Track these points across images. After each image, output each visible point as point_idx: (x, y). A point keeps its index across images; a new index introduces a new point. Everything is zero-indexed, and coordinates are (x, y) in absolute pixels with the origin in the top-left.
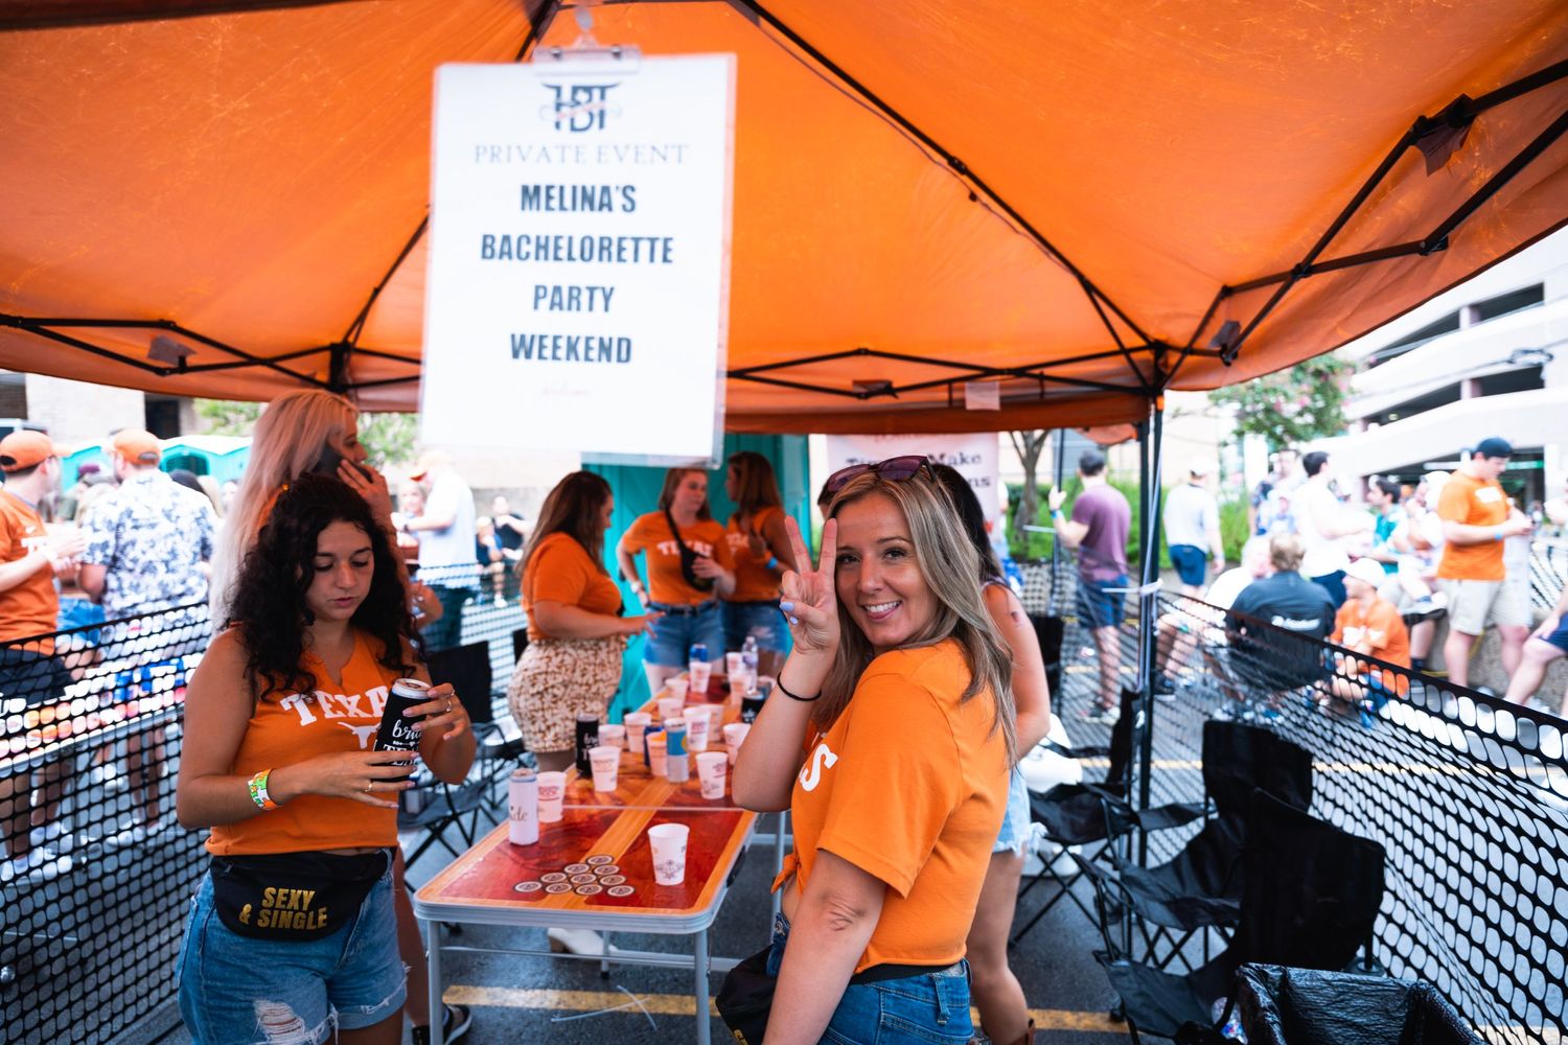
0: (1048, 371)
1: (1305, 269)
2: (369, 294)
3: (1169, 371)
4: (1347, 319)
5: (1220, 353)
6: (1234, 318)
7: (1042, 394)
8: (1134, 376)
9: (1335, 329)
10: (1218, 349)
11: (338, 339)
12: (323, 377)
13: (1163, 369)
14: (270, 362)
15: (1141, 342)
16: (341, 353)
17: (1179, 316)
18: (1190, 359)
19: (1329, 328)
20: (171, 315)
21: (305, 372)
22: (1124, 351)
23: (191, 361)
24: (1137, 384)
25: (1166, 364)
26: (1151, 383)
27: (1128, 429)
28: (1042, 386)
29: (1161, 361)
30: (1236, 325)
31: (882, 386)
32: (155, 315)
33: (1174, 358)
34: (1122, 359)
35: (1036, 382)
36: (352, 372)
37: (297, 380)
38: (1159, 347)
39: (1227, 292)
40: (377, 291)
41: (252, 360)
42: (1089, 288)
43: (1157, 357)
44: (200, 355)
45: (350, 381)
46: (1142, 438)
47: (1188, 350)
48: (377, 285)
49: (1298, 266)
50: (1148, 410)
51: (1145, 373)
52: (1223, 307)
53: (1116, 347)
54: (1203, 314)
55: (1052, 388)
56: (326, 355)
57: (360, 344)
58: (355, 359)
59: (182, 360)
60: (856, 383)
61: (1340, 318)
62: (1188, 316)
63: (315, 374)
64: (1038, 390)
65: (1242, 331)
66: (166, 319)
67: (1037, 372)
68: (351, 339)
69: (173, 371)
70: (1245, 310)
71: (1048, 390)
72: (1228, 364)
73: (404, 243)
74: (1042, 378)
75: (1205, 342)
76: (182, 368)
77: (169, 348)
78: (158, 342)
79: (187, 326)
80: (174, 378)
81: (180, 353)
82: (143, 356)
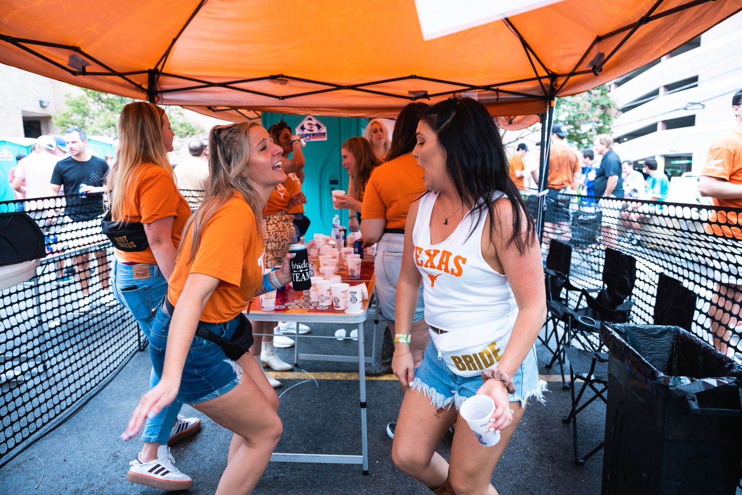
0: (501, 88)
1: (645, 20)
2: (170, 42)
3: (558, 88)
4: (667, 42)
5: (593, 71)
6: (601, 52)
7: (497, 99)
8: (542, 90)
9: (659, 49)
10: (591, 68)
11: (152, 68)
12: (145, 86)
13: (555, 87)
14: (122, 75)
15: (545, 74)
16: (154, 74)
17: (570, 55)
18: (572, 79)
19: (657, 49)
20: (78, 44)
21: (138, 83)
22: (539, 78)
23: (88, 69)
24: (543, 94)
25: (556, 85)
26: (548, 94)
27: (536, 117)
28: (497, 95)
29: (554, 83)
30: (601, 55)
31: (423, 94)
32: (71, 43)
33: (560, 81)
34: (537, 82)
35: (495, 92)
36: (159, 85)
37: (134, 86)
38: (553, 76)
39: (599, 39)
40: (175, 40)
41: (113, 73)
42: (525, 44)
43: (552, 81)
44: (92, 68)
45: (159, 90)
46: (543, 121)
47: (573, 73)
48: (175, 37)
49: (643, 18)
50: (546, 108)
51: (546, 89)
52: (596, 47)
53: (535, 76)
54: (583, 53)
55: (502, 96)
56: (146, 75)
57: (164, 71)
58: (161, 78)
59: (84, 68)
60: (410, 92)
61: (663, 43)
62: (575, 55)
63: (142, 84)
64: (496, 97)
65: (605, 58)
66: (75, 45)
67: (496, 88)
68: (159, 68)
69: (80, 74)
70: (607, 47)
71: (500, 97)
72: (596, 75)
73: (191, 13)
74: (498, 91)
75: (584, 67)
76: (84, 73)
77: (77, 61)
78: (72, 58)
79: (85, 51)
80: (81, 78)
81: (83, 65)
82: (65, 63)
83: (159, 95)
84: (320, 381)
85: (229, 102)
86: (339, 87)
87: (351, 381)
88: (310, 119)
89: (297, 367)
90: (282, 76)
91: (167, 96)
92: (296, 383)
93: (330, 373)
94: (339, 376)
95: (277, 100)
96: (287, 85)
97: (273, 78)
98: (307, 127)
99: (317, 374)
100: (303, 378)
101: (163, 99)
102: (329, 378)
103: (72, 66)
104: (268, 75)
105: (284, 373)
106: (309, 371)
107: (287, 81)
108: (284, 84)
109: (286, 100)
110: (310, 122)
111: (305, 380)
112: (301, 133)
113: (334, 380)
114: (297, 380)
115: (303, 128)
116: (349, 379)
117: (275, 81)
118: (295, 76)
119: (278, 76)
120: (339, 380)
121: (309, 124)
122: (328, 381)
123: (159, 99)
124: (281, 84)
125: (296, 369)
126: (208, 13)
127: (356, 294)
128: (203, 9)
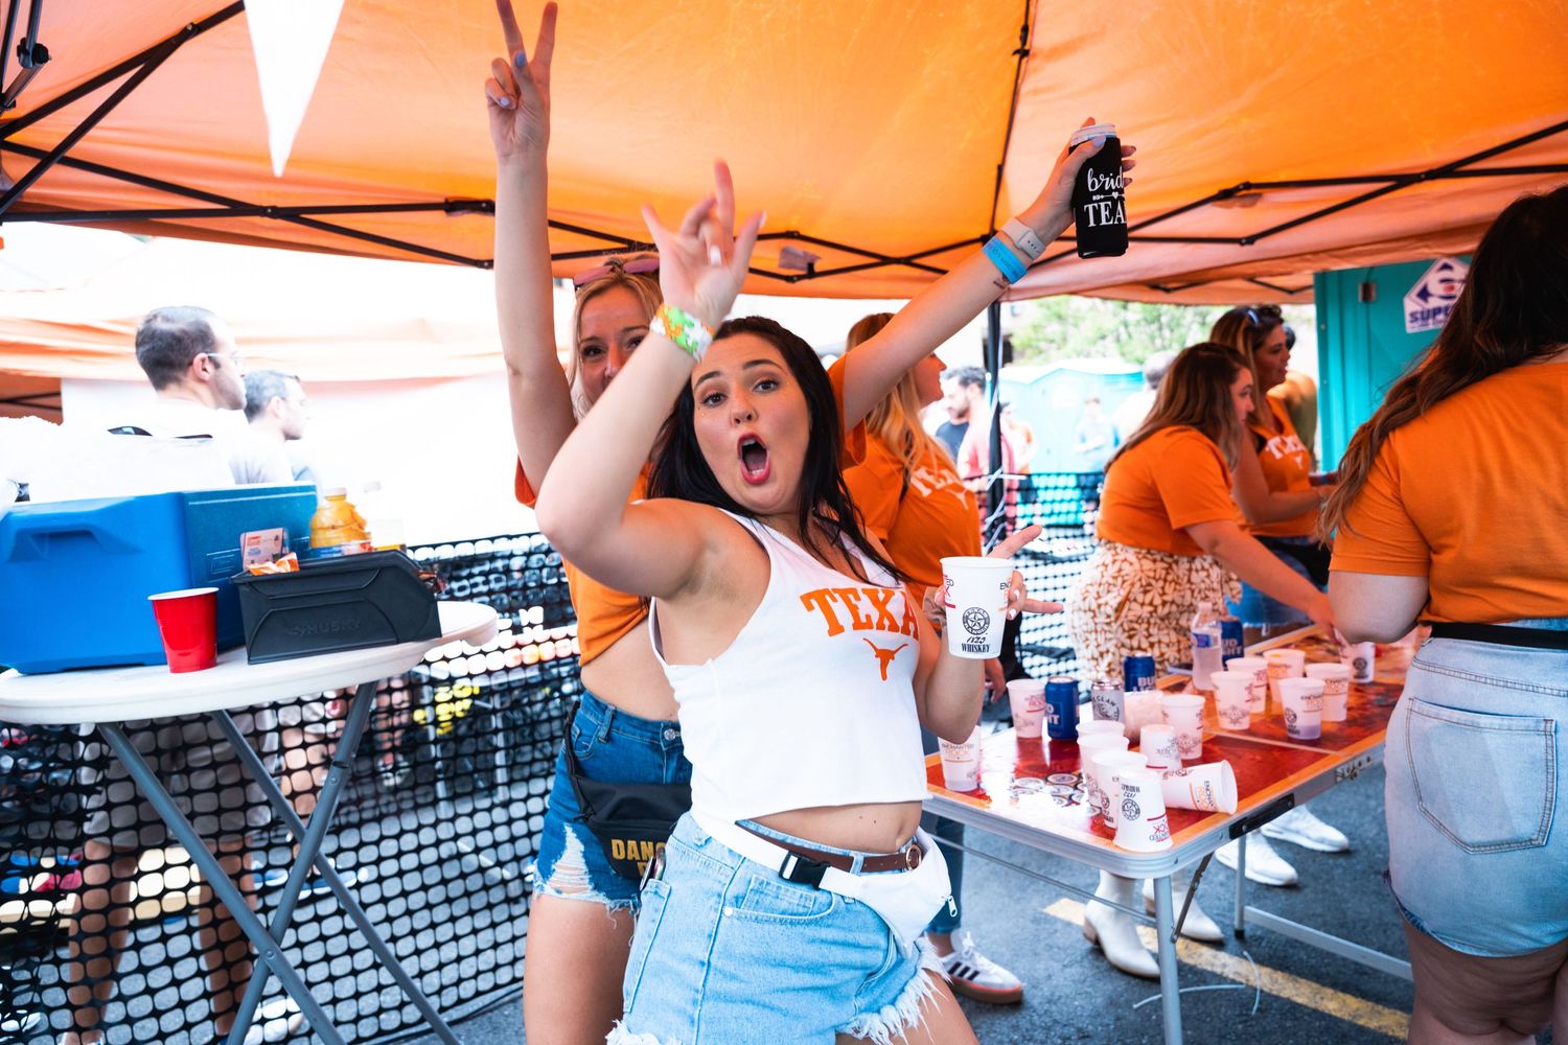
2: (994, 173)
14: (907, 261)
20: (793, 226)
23: (818, 267)
32: (781, 228)
40: (1000, 168)
41: (885, 261)
44: (826, 259)
48: (998, 161)
59: (811, 266)
66: (792, 230)
69: (800, 278)
76: (811, 273)
77: (797, 256)
78: (785, 252)
79: (812, 234)
80: (806, 284)
81: (808, 260)
82: (773, 267)
84: (1269, 1000)
85: (1132, 272)
86: (1402, 180)
87: (1362, 1030)
88: (1446, 267)
89: (1241, 939)
90: (1248, 186)
92: (1205, 983)
93: (1315, 986)
94: (1335, 1004)
95: (1235, 247)
96: (1260, 205)
97: (1225, 196)
98: (1436, 288)
99: (1279, 975)
100: (1231, 976)
102: (1300, 1000)
103: (790, 267)
104: (1213, 191)
105: (1194, 945)
106: (1260, 961)
107: (1260, 195)
108: (1252, 205)
109: (1259, 244)
110: (1446, 274)
111: (1233, 982)
112: (1418, 309)
113: (1315, 1011)
114: (1214, 974)
115: (1424, 294)
116: (1361, 1022)
117: (1230, 201)
118: (1283, 177)
119: (1237, 189)
120: (1330, 1016)
121: (1443, 281)
122: (1295, 1006)
124: (1244, 206)
125: (1233, 943)
126: (1035, 92)
127: (1137, 794)
128: (1024, 89)
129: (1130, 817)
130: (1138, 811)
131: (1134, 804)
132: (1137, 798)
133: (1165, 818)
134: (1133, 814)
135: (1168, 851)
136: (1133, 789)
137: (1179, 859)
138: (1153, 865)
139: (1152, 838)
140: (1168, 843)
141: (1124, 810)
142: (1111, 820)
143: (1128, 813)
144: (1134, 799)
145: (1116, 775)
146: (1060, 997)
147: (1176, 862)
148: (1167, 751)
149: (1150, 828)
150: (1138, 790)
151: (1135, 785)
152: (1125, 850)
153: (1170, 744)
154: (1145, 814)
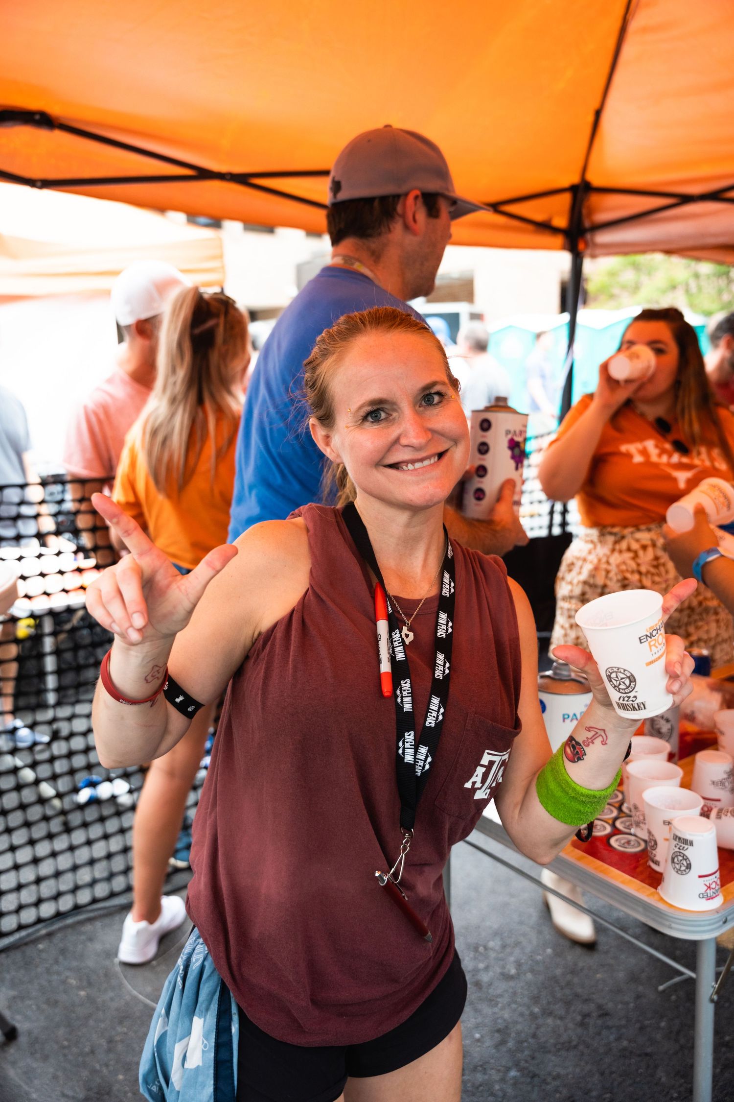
2: (590, 118)
11: (574, 178)
14: (494, 207)
16: (581, 194)
21: (539, 217)
36: (590, 213)
37: (530, 227)
40: (598, 114)
45: (588, 225)
48: (596, 105)
56: (566, 198)
58: (595, 199)
68: (588, 177)
83: (588, 236)
91: (603, 238)
101: (595, 245)
123: (587, 245)
126: (645, 30)
127: (690, 848)
128: (634, 25)
129: (678, 871)
130: (689, 867)
131: (686, 858)
132: (690, 852)
133: (718, 874)
134: (683, 868)
135: (717, 911)
136: (685, 842)
137: (729, 918)
138: (700, 926)
139: (703, 896)
140: (718, 902)
141: (673, 862)
142: (657, 863)
143: (678, 867)
144: (685, 853)
145: (667, 819)
146: (582, 970)
147: (725, 922)
148: (722, 783)
149: (700, 886)
150: (691, 844)
151: (688, 837)
152: (671, 906)
153: (725, 776)
154: (696, 870)
